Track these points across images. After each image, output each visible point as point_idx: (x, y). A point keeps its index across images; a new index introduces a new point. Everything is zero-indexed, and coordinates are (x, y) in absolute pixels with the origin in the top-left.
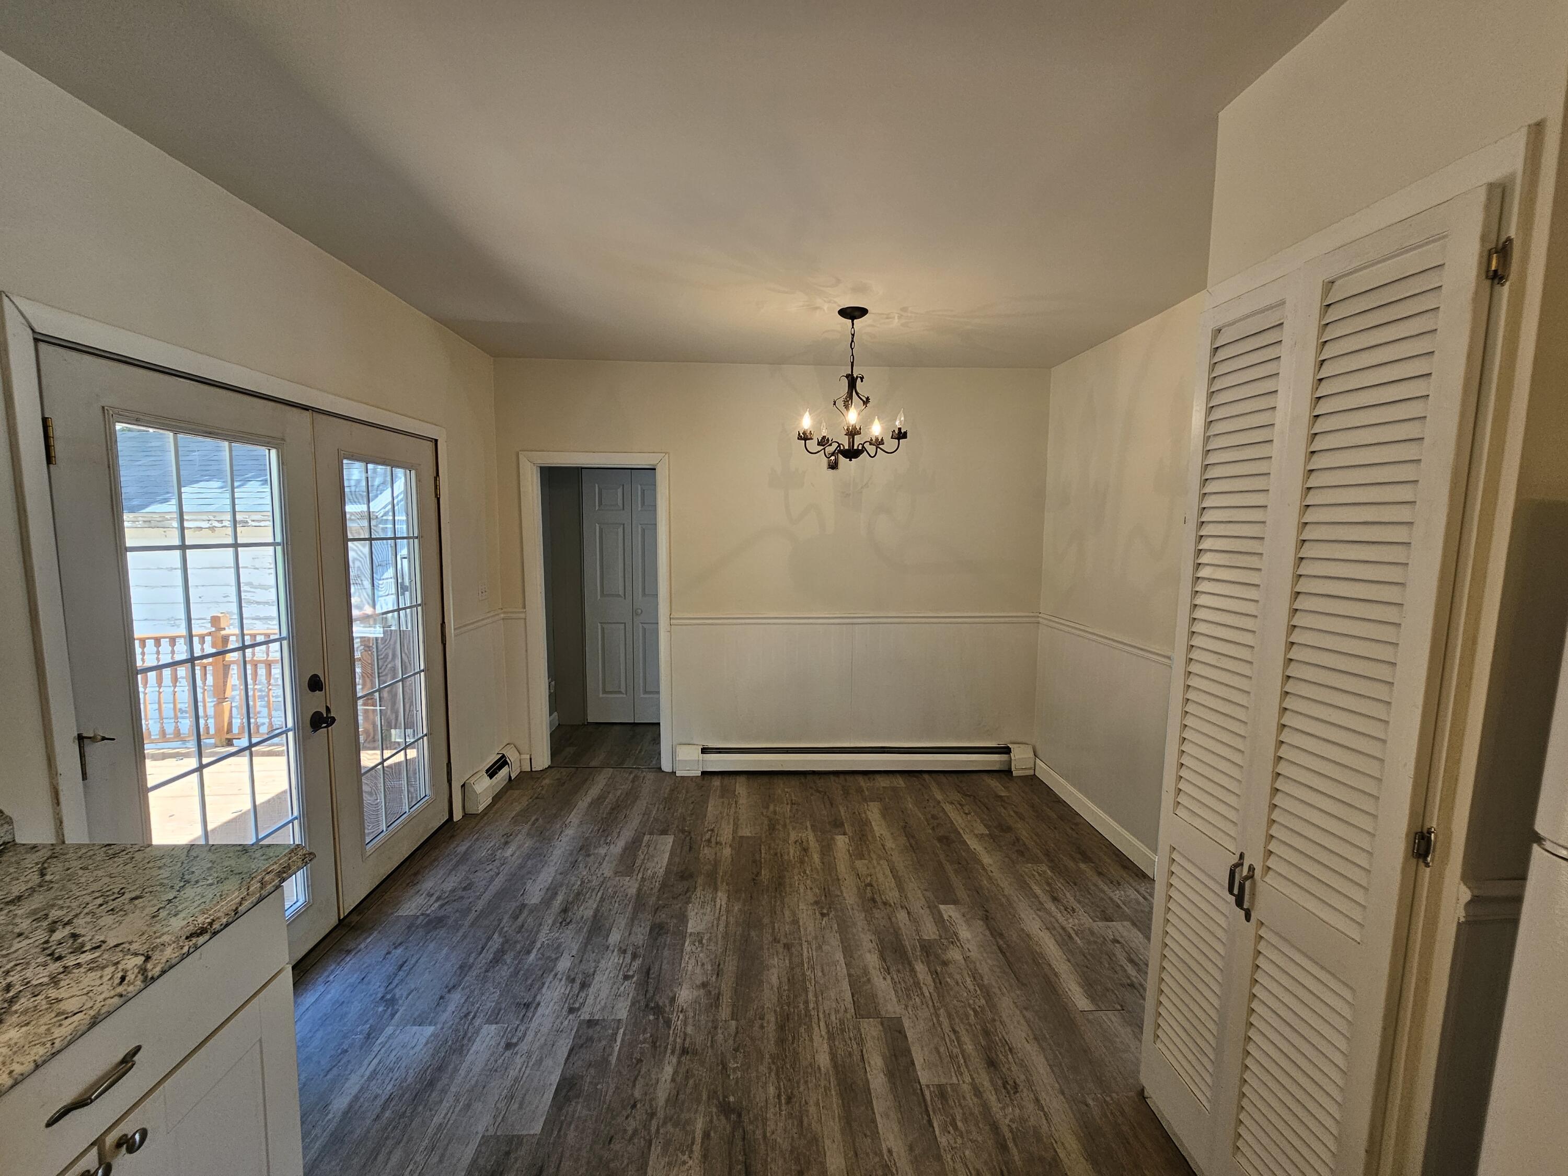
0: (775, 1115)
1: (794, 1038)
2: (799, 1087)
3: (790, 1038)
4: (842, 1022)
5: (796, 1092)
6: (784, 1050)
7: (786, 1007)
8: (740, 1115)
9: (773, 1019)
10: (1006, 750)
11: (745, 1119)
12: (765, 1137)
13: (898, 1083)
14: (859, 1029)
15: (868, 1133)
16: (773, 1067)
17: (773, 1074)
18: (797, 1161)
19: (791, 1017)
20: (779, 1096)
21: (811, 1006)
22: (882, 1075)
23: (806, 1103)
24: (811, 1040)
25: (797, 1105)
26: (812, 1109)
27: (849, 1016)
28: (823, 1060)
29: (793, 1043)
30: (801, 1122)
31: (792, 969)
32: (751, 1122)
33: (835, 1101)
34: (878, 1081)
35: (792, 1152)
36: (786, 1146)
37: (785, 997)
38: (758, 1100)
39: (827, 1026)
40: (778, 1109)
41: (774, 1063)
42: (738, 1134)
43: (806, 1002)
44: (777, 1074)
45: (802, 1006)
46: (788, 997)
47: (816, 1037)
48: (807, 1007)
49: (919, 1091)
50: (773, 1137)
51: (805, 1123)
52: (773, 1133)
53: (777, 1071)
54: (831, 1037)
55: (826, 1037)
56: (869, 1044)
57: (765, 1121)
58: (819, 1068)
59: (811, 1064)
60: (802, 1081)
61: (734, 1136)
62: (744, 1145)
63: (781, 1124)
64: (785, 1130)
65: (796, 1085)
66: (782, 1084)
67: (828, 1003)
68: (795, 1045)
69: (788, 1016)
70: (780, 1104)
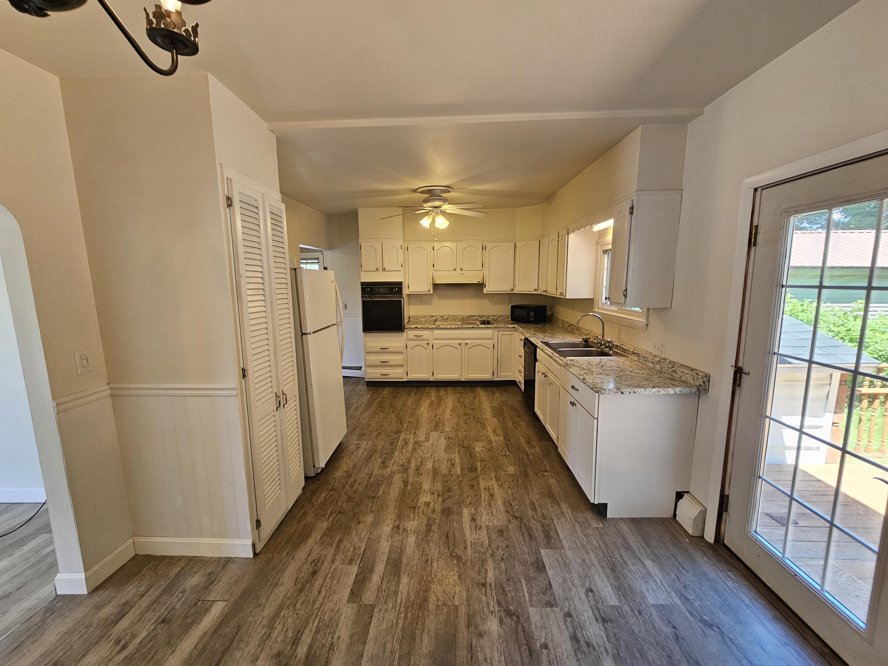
0: (435, 555)
1: (419, 593)
2: (421, 567)
3: (421, 593)
4: (386, 602)
5: (423, 565)
6: (426, 586)
7: (421, 615)
8: (451, 555)
9: (430, 606)
11: (448, 554)
12: (440, 547)
14: (377, 596)
15: (394, 548)
18: (427, 540)
19: (418, 607)
20: (432, 562)
21: (403, 615)
22: (376, 571)
23: (419, 560)
24: (408, 591)
26: (416, 557)
27: (380, 607)
28: (404, 579)
30: (422, 553)
31: (409, 653)
32: (446, 553)
33: (404, 561)
34: (380, 568)
35: (429, 543)
36: (431, 544)
37: (420, 623)
38: (442, 562)
39: (396, 600)
40: (433, 557)
41: (433, 579)
42: (452, 548)
43: (405, 618)
45: (409, 615)
46: (417, 624)
47: (405, 592)
48: (406, 615)
49: (362, 563)
52: (436, 549)
54: (396, 593)
55: (399, 593)
56: (375, 587)
57: (439, 552)
58: (408, 575)
59: (412, 577)
60: (419, 569)
61: (454, 548)
62: (449, 545)
63: (432, 551)
64: (430, 550)
65: (423, 568)
66: (429, 568)
67: (390, 617)
68: (419, 588)
69: (420, 608)
70: (431, 560)
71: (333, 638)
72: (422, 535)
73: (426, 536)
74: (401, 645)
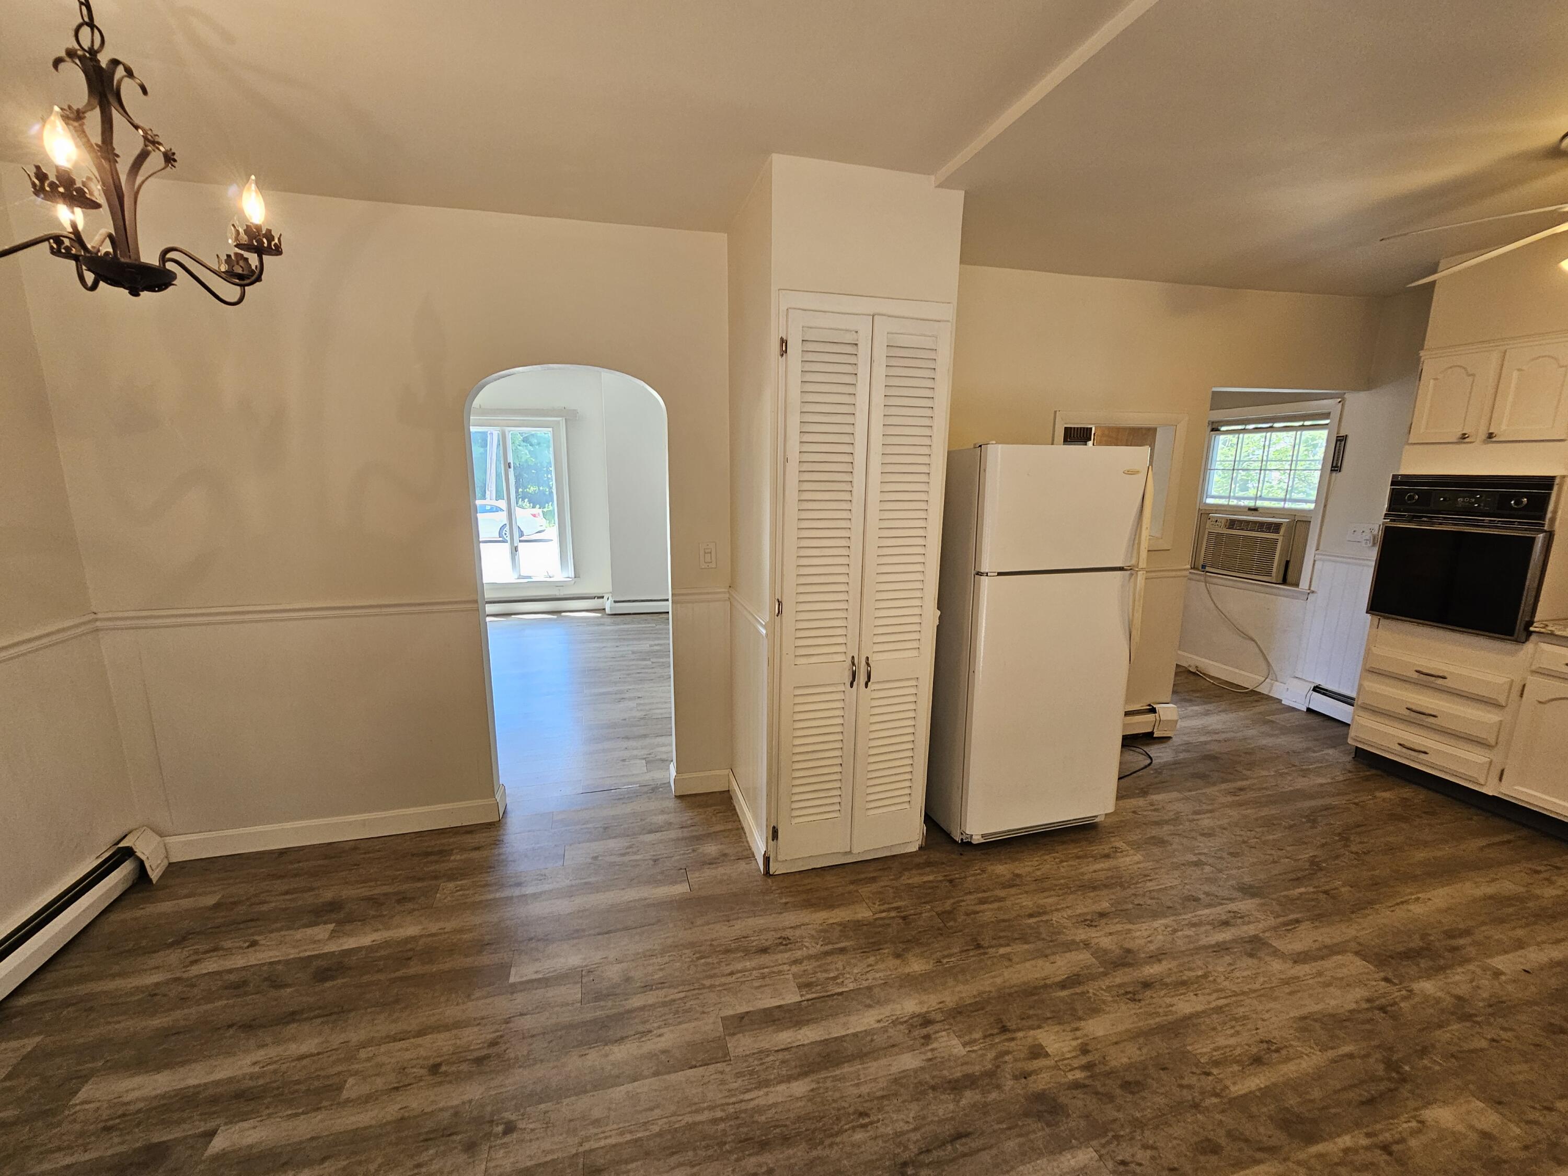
0: (887, 1125)
1: (776, 1127)
2: (844, 1108)
3: (778, 1130)
4: (739, 1075)
5: (851, 1110)
6: (799, 1134)
7: (727, 1147)
8: (905, 1164)
9: (753, 1160)
10: (123, 854)
11: (906, 1156)
12: (915, 1129)
13: (805, 1018)
14: (746, 1056)
15: (869, 1038)
16: (827, 1142)
17: (838, 1140)
18: (924, 1093)
20: (863, 1126)
21: (719, 1114)
22: (802, 1031)
23: (860, 1096)
24: (775, 1105)
25: (865, 1105)
26: (864, 1090)
27: (728, 1069)
28: (800, 1088)
29: (786, 1126)
30: (883, 1097)
31: (647, 1154)
32: (906, 1148)
33: (846, 1069)
34: (809, 1035)
35: (917, 1100)
36: (914, 1107)
37: (710, 1152)
38: (876, 1149)
39: (748, 1091)
40: (879, 1124)
41: (822, 1143)
42: (927, 1159)
43: (715, 1121)
44: (837, 1134)
45: (722, 1126)
46: (707, 1147)
47: (771, 1100)
48: (722, 1119)
49: (810, 1003)
50: (911, 1120)
51: (885, 1093)
52: (908, 1122)
53: (832, 1136)
54: (766, 1083)
55: (766, 1090)
56: (765, 1045)
57: (898, 1134)
58: (812, 1090)
59: (810, 1100)
60: (834, 1105)
61: (930, 1163)
62: (935, 1148)
63: (895, 1117)
64: (898, 1111)
65: (842, 1112)
66: (847, 1127)
67: (710, 1095)
68: (788, 1123)
69: (740, 1142)
70: (871, 1123)
71: (659, 1027)
72: (933, 1078)
73: (934, 1088)
74: (660, 1134)
